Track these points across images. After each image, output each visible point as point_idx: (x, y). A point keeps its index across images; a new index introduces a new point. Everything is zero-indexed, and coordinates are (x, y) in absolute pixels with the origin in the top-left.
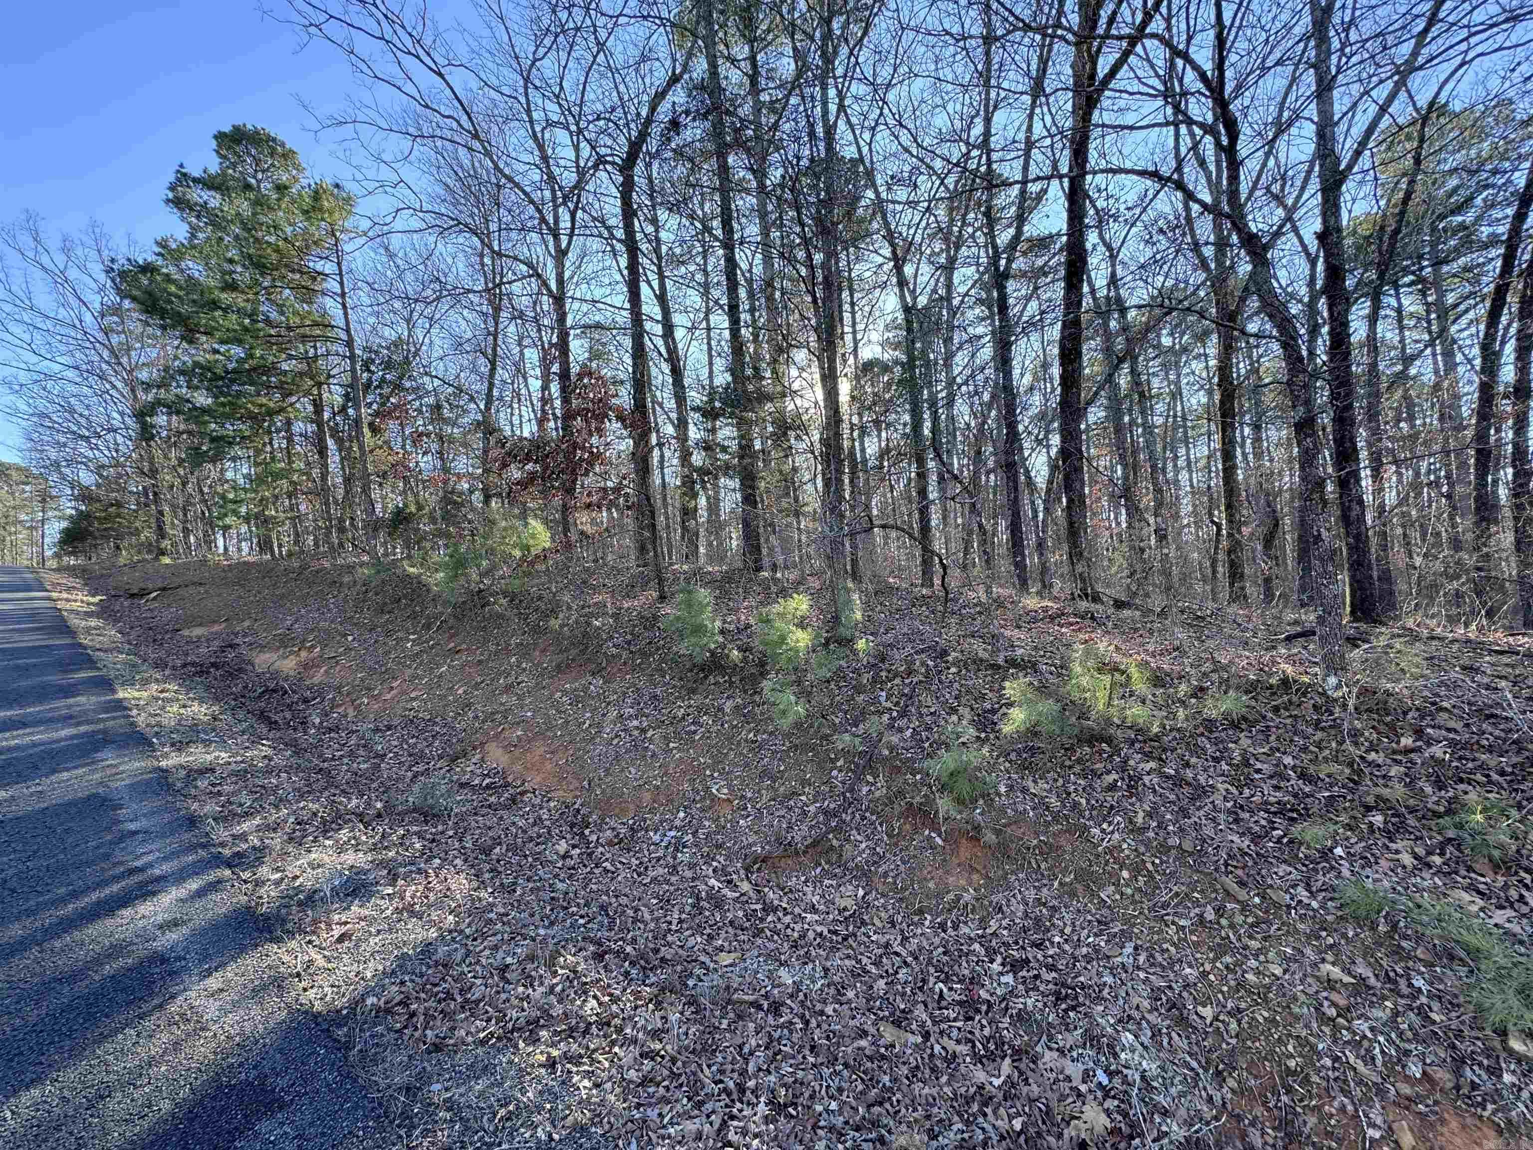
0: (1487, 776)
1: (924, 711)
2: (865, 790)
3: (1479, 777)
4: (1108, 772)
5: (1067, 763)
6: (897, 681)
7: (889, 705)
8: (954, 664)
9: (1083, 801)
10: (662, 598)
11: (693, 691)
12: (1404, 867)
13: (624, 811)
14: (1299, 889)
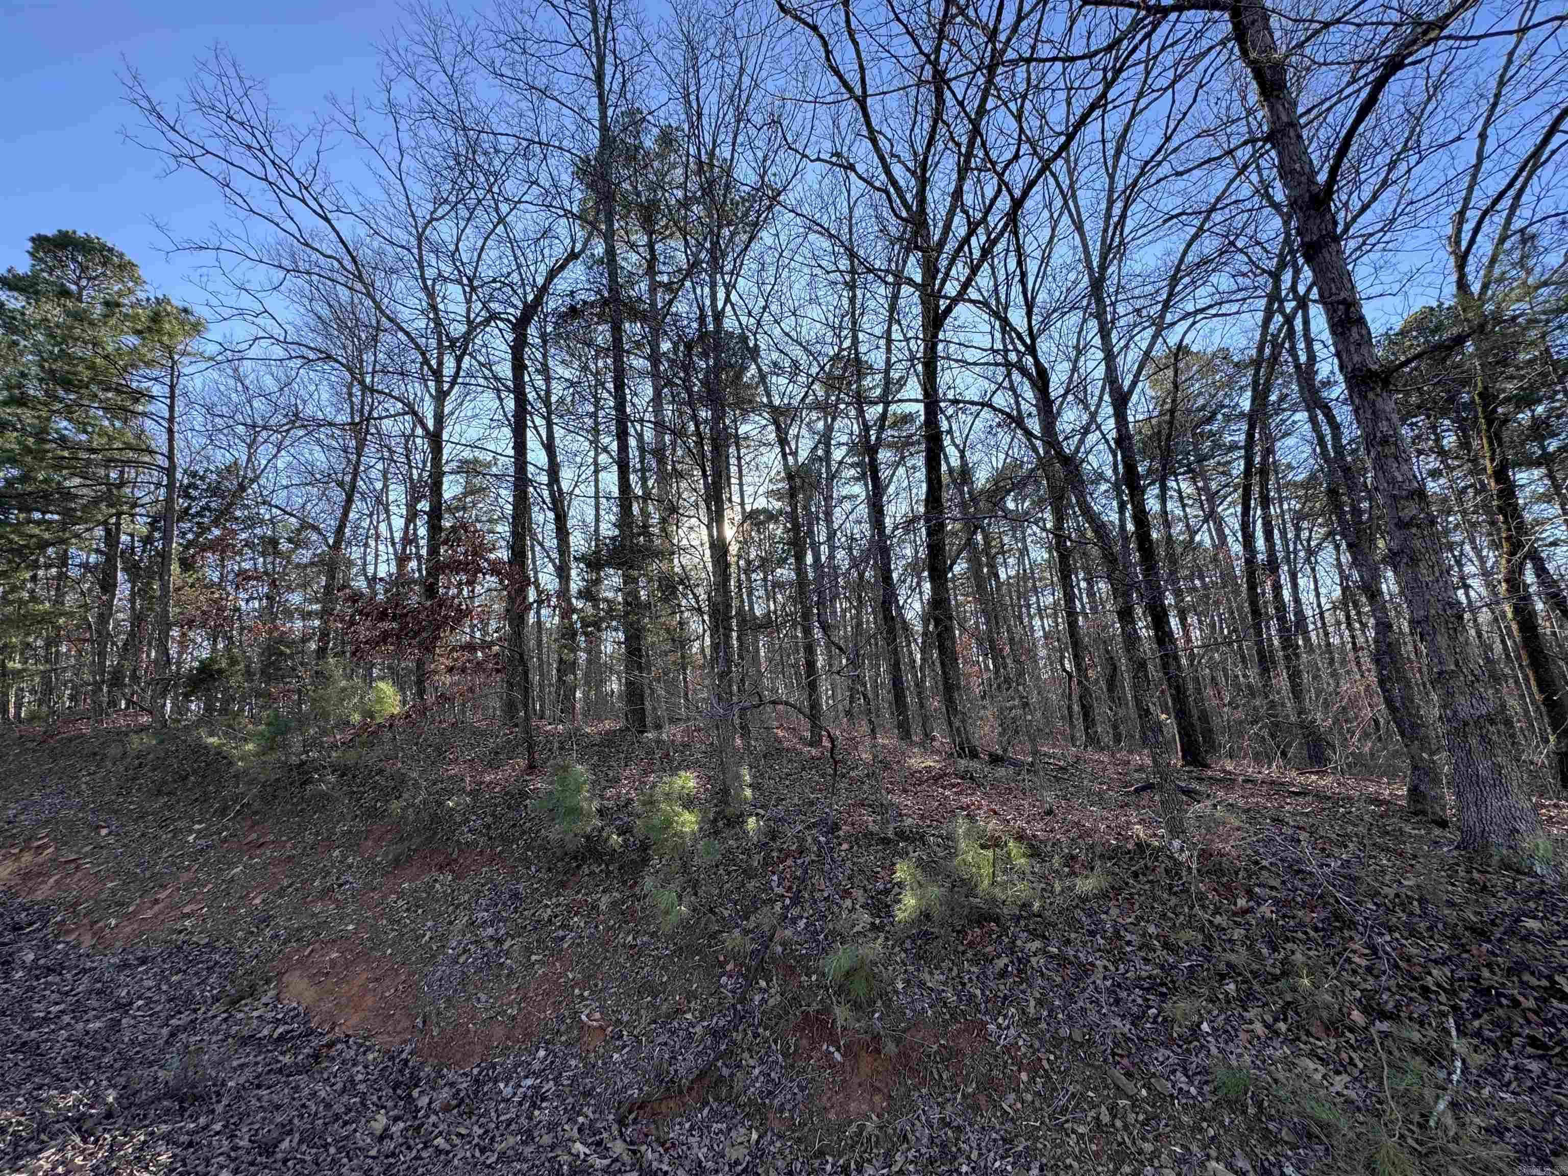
0: (1306, 933)
1: (817, 895)
2: (757, 998)
3: (1300, 935)
4: (999, 957)
5: (961, 948)
6: (789, 862)
7: (780, 891)
8: (845, 840)
9: (978, 992)
10: (531, 767)
11: (563, 885)
12: (1259, 1038)
13: (467, 1056)
14: (1178, 1074)
